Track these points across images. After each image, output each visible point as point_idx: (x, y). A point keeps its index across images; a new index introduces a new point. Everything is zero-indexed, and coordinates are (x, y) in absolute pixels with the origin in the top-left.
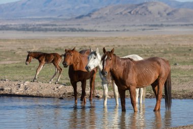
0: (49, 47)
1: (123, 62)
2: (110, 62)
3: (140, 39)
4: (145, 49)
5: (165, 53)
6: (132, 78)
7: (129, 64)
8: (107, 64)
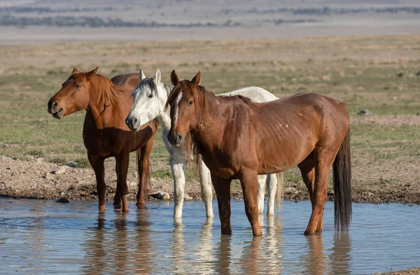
0: (31, 68)
1: (223, 107)
2: (190, 109)
3: (268, 45)
4: (281, 73)
5: (335, 84)
6: (248, 148)
7: (239, 111)
8: (182, 114)
